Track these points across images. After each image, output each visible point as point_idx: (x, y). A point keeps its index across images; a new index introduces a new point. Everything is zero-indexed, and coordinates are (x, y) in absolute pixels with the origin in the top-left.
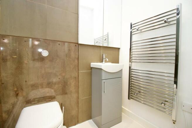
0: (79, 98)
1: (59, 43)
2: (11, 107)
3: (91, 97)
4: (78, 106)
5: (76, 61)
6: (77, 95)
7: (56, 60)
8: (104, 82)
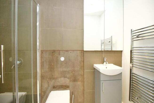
0: (85, 90)
1: (70, 51)
2: (46, 89)
3: (94, 91)
4: (84, 96)
5: (82, 63)
6: (83, 88)
7: (69, 63)
8: (103, 83)
